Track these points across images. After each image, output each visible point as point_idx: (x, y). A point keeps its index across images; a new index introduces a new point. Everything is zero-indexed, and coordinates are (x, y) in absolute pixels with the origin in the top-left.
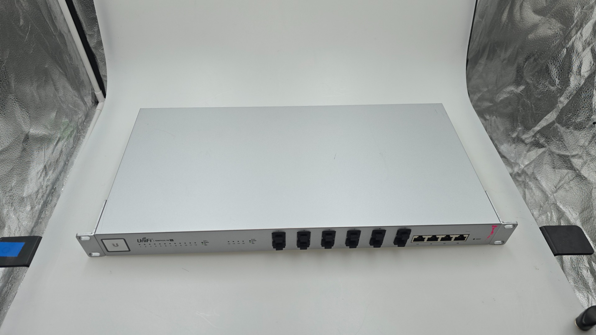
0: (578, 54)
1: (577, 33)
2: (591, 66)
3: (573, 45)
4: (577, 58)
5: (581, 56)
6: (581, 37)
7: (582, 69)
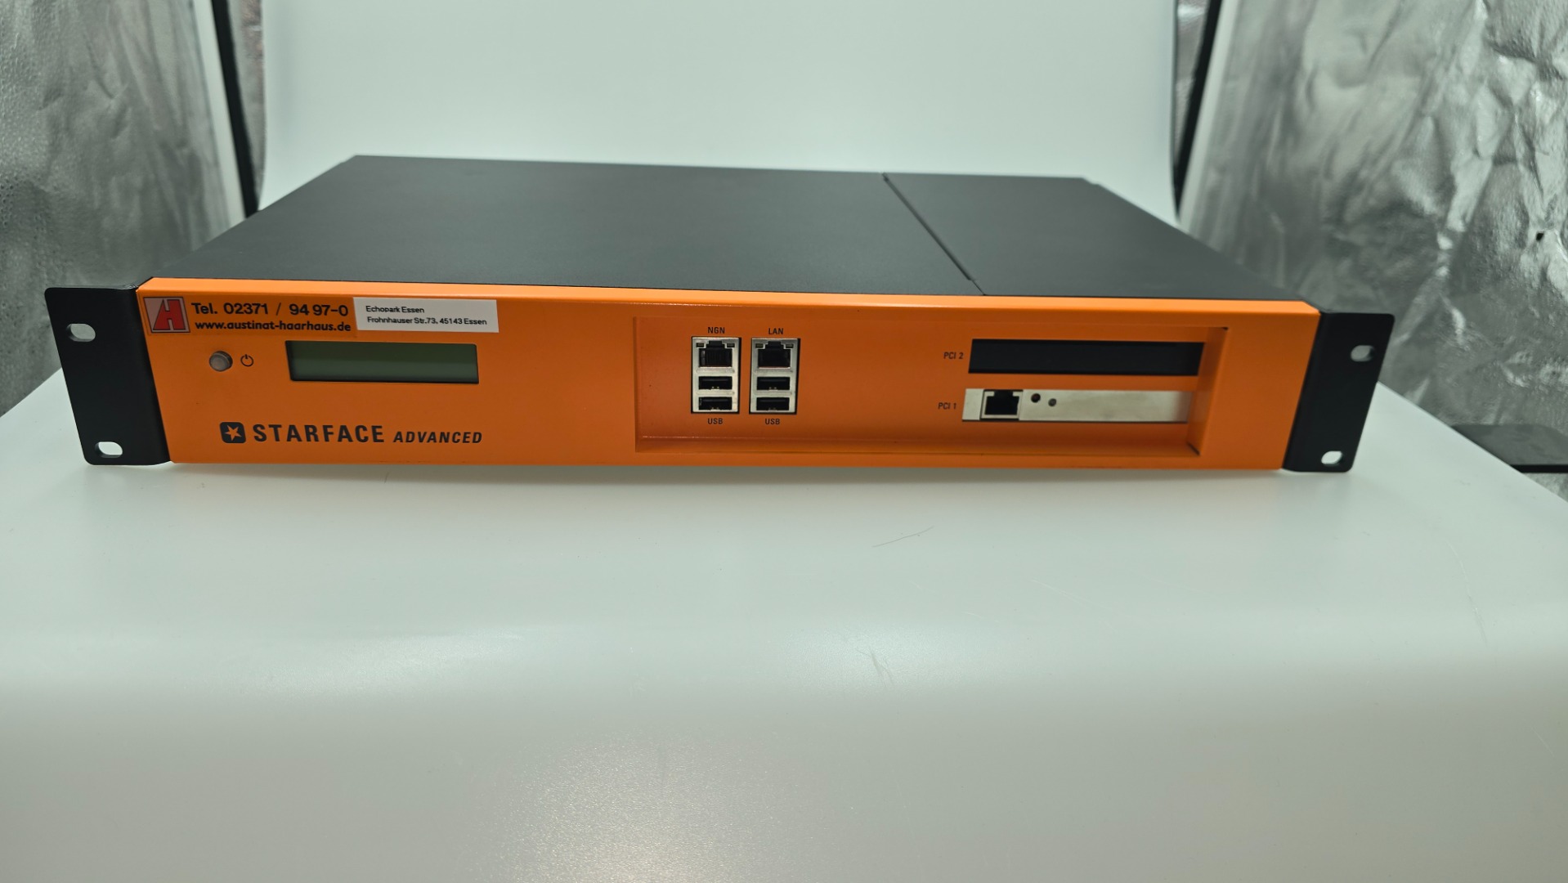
0: (1460, 110)
1: (1447, 69)
3: (1445, 100)
5: (1468, 111)
6: (1460, 73)
7: (1480, 139)
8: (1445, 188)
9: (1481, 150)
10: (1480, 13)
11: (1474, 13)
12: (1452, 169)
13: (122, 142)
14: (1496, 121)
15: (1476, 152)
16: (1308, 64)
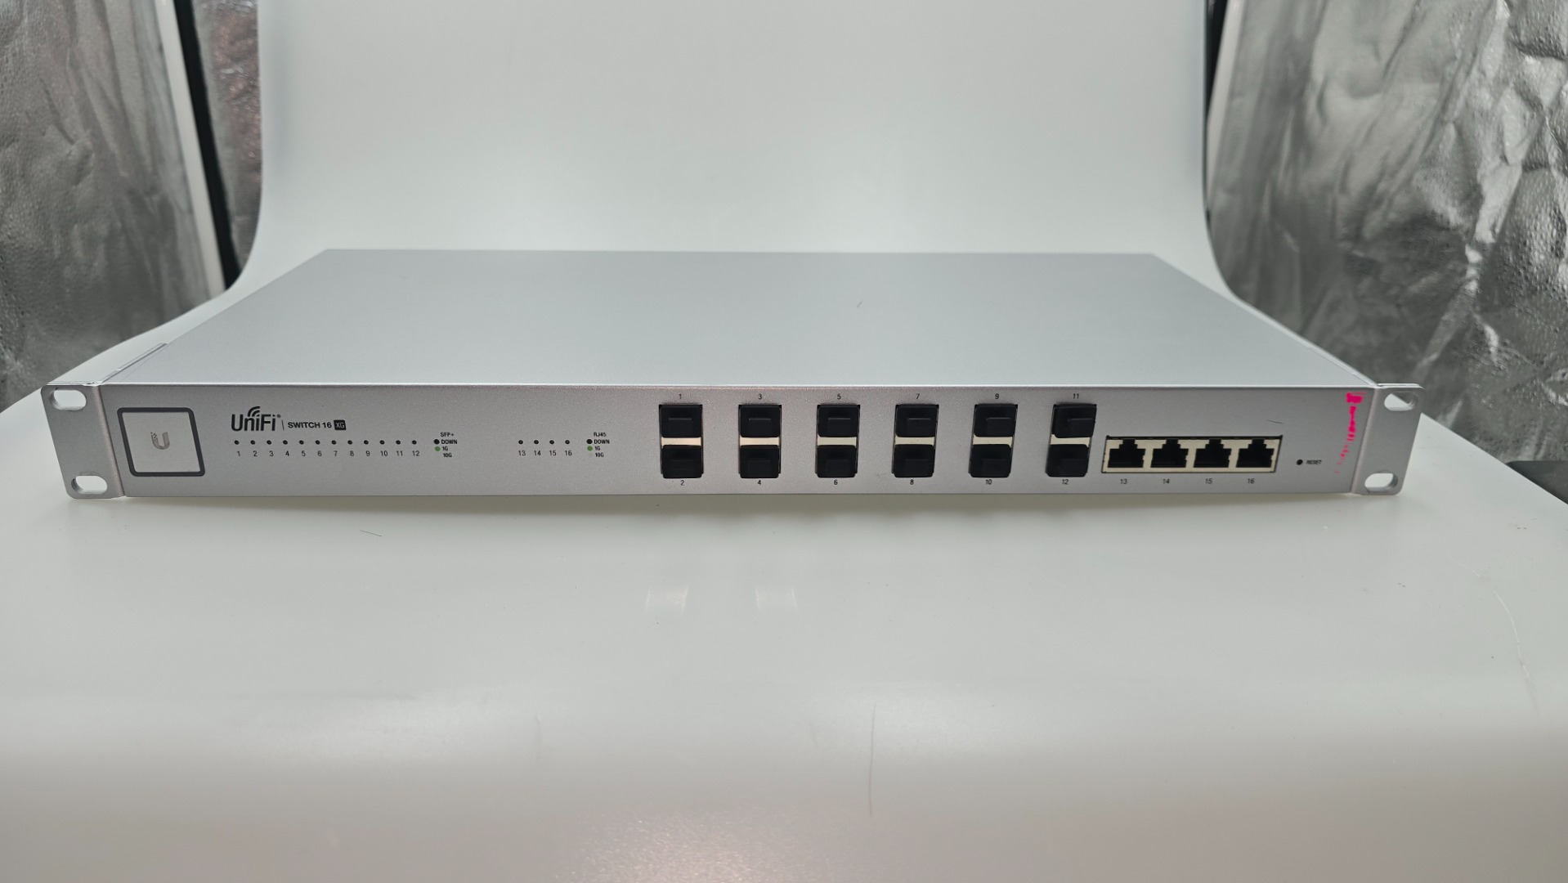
0: (1485, 115)
1: (1468, 73)
2: (1527, 123)
3: (1467, 105)
4: (1487, 124)
5: (1493, 115)
6: (1482, 76)
7: (1507, 144)
8: (1472, 198)
9: (1509, 157)
10: (1502, 12)
11: (1495, 13)
12: (1479, 177)
13: (85, 190)
14: (1525, 125)
15: (1504, 159)
16: (1318, 76)
